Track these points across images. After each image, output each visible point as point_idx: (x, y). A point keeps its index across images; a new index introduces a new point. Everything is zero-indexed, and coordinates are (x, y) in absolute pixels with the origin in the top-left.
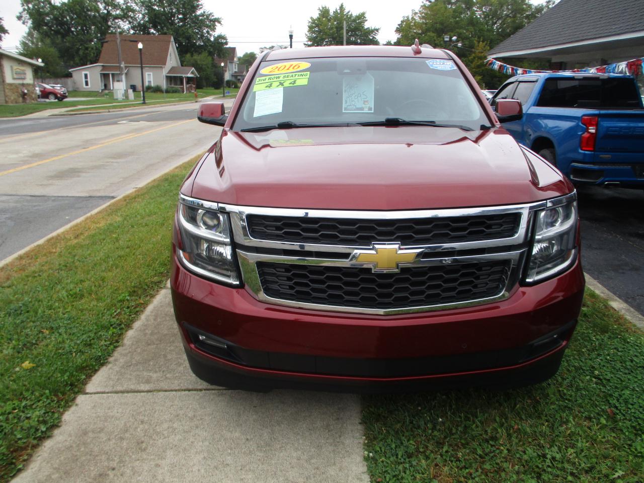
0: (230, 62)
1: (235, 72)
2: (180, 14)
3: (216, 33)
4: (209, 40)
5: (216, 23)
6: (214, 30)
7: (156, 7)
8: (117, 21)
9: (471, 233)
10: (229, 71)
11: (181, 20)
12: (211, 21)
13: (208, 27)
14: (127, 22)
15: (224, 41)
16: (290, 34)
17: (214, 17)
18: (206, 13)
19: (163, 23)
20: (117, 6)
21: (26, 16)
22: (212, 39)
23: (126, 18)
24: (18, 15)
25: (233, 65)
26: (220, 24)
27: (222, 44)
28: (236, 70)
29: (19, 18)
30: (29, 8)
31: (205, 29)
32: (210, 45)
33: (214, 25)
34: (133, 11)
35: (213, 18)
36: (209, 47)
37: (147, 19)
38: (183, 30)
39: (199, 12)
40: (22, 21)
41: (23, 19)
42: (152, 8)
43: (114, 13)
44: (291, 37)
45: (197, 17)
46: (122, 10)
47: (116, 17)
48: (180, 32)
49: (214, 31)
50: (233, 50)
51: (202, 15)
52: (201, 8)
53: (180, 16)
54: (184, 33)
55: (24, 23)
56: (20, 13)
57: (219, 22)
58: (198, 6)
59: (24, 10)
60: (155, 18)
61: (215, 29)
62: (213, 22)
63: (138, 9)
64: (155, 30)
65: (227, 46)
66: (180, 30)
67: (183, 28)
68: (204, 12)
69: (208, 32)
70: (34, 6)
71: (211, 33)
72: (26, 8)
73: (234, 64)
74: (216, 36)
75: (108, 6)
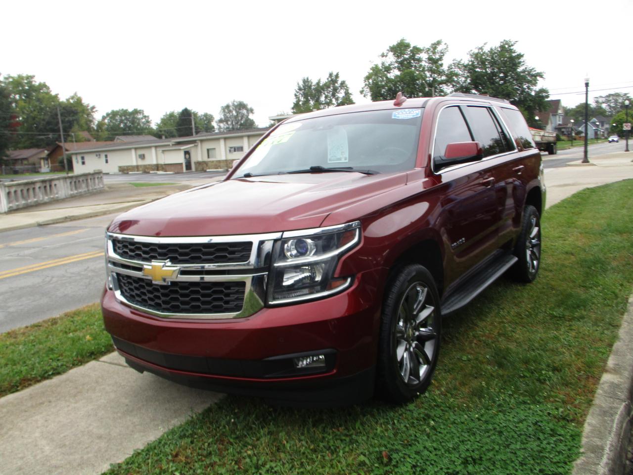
0: (553, 115)
1: (559, 125)
2: (501, 72)
3: (537, 88)
4: (530, 95)
5: (538, 78)
6: (535, 84)
7: (478, 70)
8: (441, 86)
9: (217, 257)
10: (552, 123)
11: (502, 79)
12: (533, 75)
13: (529, 82)
14: (451, 86)
15: (544, 94)
16: (586, 82)
17: (536, 72)
18: (528, 69)
19: (484, 84)
20: (441, 73)
21: (367, 90)
22: (533, 93)
23: (450, 83)
24: (361, 90)
25: (556, 118)
26: (541, 79)
27: (543, 97)
28: (561, 123)
29: (362, 92)
30: (369, 83)
31: (525, 85)
32: (531, 100)
33: (536, 80)
34: (457, 75)
35: (534, 73)
36: (529, 102)
37: (469, 81)
38: (502, 88)
39: (520, 69)
40: (363, 95)
41: (364, 92)
42: (475, 70)
43: (439, 79)
44: (587, 85)
45: (518, 74)
46: (447, 76)
47: (442, 83)
48: (500, 90)
49: (536, 86)
50: (557, 102)
51: (524, 71)
52: (523, 65)
53: (502, 75)
54: (503, 91)
55: (364, 96)
56: (363, 88)
57: (541, 76)
58: (520, 63)
59: (366, 85)
60: (476, 80)
61: (537, 83)
62: (534, 77)
63: (461, 73)
64: (476, 91)
65: (549, 99)
66: (500, 88)
67: (503, 86)
68: (526, 68)
69: (528, 88)
70: (373, 82)
71: (532, 87)
72: (367, 83)
73: (558, 117)
74: (537, 90)
75: (434, 73)
